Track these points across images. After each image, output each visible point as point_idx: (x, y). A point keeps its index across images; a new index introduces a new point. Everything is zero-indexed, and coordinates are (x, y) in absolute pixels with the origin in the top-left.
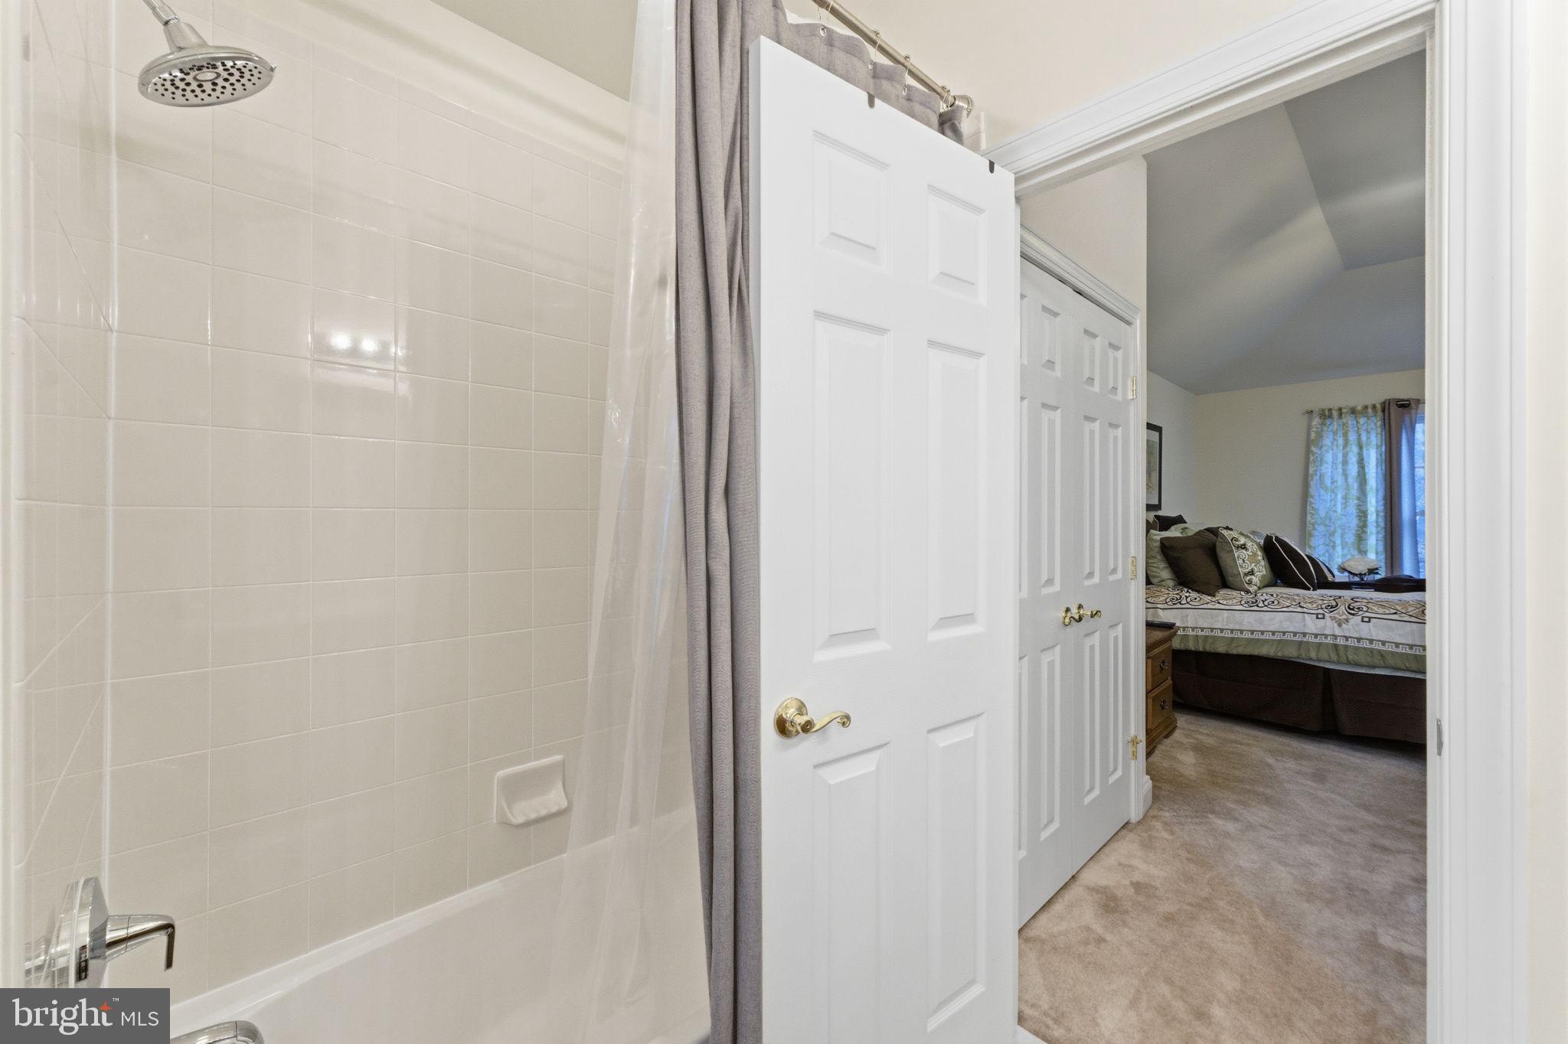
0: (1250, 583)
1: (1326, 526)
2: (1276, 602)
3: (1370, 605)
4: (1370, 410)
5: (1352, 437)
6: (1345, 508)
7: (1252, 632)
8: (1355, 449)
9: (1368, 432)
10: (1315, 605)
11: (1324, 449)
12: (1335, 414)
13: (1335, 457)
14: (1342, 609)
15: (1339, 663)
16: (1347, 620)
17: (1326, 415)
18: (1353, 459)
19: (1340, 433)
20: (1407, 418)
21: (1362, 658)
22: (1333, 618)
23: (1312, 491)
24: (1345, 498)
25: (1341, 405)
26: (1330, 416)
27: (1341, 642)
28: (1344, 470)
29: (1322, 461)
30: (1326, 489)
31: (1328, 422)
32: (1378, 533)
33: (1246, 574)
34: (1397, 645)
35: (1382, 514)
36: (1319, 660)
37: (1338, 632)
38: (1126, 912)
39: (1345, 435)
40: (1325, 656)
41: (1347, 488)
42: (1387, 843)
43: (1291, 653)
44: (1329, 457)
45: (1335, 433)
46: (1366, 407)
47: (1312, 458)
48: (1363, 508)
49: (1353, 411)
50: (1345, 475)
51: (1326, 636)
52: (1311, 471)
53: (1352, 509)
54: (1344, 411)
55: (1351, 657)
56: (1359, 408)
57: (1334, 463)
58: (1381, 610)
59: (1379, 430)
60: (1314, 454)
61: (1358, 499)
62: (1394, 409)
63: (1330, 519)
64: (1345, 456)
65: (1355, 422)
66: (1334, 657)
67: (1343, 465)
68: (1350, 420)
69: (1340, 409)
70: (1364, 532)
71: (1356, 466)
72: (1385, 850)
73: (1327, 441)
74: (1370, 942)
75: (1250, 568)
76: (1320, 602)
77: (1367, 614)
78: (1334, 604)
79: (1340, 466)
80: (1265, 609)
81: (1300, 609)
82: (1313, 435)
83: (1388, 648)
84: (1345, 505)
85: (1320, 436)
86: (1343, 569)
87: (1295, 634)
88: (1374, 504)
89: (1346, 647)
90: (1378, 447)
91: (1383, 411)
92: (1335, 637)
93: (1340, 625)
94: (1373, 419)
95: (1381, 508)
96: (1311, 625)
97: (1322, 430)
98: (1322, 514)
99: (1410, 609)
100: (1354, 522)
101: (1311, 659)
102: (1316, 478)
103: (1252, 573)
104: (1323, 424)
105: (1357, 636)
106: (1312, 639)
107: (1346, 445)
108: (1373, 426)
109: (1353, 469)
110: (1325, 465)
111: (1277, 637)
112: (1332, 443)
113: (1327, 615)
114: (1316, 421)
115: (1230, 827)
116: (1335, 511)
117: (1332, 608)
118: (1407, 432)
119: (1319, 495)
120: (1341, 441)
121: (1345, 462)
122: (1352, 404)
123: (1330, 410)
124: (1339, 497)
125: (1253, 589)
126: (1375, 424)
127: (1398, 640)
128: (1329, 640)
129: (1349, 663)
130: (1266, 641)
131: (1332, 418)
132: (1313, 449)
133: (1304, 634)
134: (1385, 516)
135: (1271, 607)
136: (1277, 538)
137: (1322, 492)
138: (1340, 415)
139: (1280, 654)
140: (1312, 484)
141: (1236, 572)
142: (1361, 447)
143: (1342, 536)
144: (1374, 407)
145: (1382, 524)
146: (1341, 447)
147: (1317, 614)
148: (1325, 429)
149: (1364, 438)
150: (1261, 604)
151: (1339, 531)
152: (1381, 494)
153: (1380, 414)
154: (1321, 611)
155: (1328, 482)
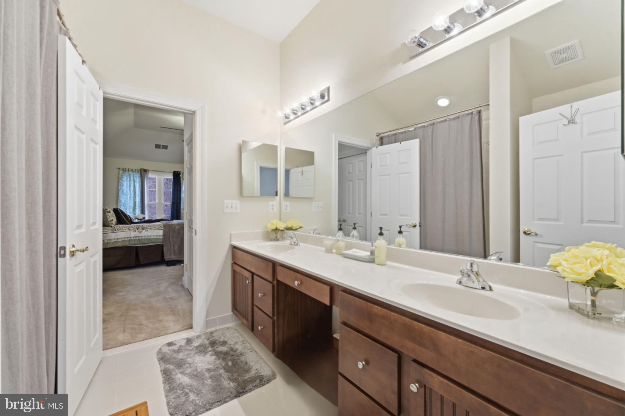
0: (112, 224)
1: (124, 206)
2: (121, 229)
3: (147, 227)
4: (137, 171)
5: (132, 178)
6: (130, 200)
7: (114, 239)
8: (133, 182)
9: (136, 177)
10: (133, 228)
11: (124, 181)
12: (127, 170)
13: (127, 184)
14: (140, 228)
15: (140, 244)
16: (142, 231)
17: (124, 170)
18: (132, 185)
19: (128, 177)
20: (146, 175)
21: (146, 242)
22: (138, 231)
23: (120, 195)
24: (130, 197)
25: (129, 168)
26: (126, 171)
27: (140, 238)
28: (130, 189)
29: (123, 185)
30: (124, 194)
31: (125, 172)
32: (139, 208)
33: (111, 221)
34: (154, 236)
35: (140, 202)
36: (135, 244)
37: (140, 235)
38: (109, 320)
39: (130, 178)
40: (136, 243)
41: (130, 194)
42: (159, 282)
43: (127, 244)
44: (125, 184)
45: (127, 177)
46: (136, 170)
47: (120, 184)
48: (135, 201)
49: (132, 170)
50: (130, 190)
51: (136, 237)
52: (119, 188)
53: (132, 201)
54: (130, 170)
55: (143, 242)
56: (134, 170)
57: (127, 186)
58: (150, 228)
59: (139, 177)
60: (120, 182)
61: (134, 198)
62: (143, 171)
63: (125, 204)
64: (130, 184)
65: (132, 174)
66: (139, 243)
67: (129, 187)
68: (131, 173)
69: (128, 169)
70: (135, 208)
71: (133, 187)
72: (160, 284)
73: (125, 178)
74: (165, 298)
75: (112, 219)
76: (134, 227)
77: (147, 229)
78: (138, 227)
79: (128, 187)
80: (118, 231)
81: (129, 230)
82: (120, 176)
83: (152, 237)
84: (130, 199)
85: (122, 177)
86: (136, 218)
87: (128, 238)
88: (138, 199)
89: (142, 239)
90: (139, 182)
91: (140, 172)
92: (139, 237)
93: (140, 233)
94: (138, 174)
95: (140, 201)
96: (133, 234)
97: (123, 175)
98: (123, 202)
99: (156, 226)
100: (132, 205)
101: (133, 244)
102: (121, 191)
103: (112, 220)
104: (123, 173)
105: (144, 235)
106: (133, 239)
107: (130, 181)
108: (137, 176)
109: (132, 188)
110: (124, 187)
111: (123, 239)
112: (126, 180)
113: (137, 231)
114: (121, 172)
115: (123, 293)
116: (127, 202)
117: (138, 228)
118: (146, 179)
119: (122, 196)
120: (129, 179)
121: (130, 186)
122: (132, 168)
123: (126, 169)
124: (129, 196)
125: (113, 226)
126: (138, 175)
127: (154, 235)
128: (137, 238)
129: (143, 244)
130: (119, 242)
131: (126, 172)
132: (120, 181)
133: (131, 237)
134: (141, 203)
135: (120, 231)
136: (119, 209)
137: (123, 195)
138: (129, 171)
139: (123, 245)
140: (120, 192)
141: (107, 221)
142: (134, 182)
143: (129, 209)
144: (138, 170)
145: (140, 206)
146: (129, 181)
147: (134, 231)
148: (124, 174)
149: (135, 179)
150: (117, 230)
151: (128, 208)
152: (140, 196)
153: (139, 172)
154: (135, 230)
155: (125, 192)
